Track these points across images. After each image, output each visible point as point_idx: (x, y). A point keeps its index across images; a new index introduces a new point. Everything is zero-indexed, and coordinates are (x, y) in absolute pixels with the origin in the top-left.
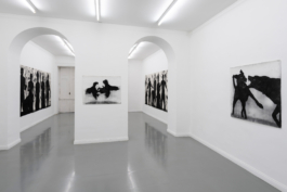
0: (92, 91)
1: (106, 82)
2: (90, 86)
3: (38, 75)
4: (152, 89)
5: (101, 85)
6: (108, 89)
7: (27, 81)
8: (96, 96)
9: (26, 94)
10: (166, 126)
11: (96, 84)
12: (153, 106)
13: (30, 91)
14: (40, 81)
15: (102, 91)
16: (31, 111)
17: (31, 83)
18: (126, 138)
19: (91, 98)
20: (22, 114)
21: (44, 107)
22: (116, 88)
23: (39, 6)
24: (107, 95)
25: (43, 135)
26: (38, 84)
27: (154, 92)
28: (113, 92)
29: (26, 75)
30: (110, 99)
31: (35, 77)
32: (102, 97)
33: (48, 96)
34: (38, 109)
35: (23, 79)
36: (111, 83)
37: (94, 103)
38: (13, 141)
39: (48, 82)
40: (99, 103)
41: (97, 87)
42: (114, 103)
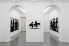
1: (36, 22)
2: (31, 23)
4: (52, 24)
5: (34, 23)
6: (37, 24)
8: (33, 26)
9: (12, 25)
10: (58, 38)
11: (33, 22)
12: (53, 30)
13: (13, 25)
14: (16, 21)
16: (13, 31)
18: (43, 41)
19: (31, 27)
21: (17, 30)
22: (39, 24)
24: (36, 26)
25: (17, 38)
26: (15, 22)
27: (53, 25)
29: (12, 20)
30: (37, 28)
31: (14, 20)
32: (34, 27)
33: (18, 26)
34: (15, 30)
35: (11, 21)
36: (38, 22)
37: (32, 29)
39: (18, 22)
40: (34, 29)
41: (33, 23)
42: (39, 29)
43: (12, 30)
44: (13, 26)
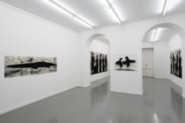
0: (119, 63)
1: (127, 58)
2: (118, 60)
5: (124, 60)
6: (128, 62)
8: (121, 66)
11: (121, 59)
13: (97, 63)
14: (102, 58)
15: (125, 63)
16: (97, 72)
17: (97, 60)
19: (118, 67)
20: (92, 74)
21: (104, 71)
22: (133, 61)
23: (93, 25)
24: (128, 66)
28: (131, 64)
29: (95, 56)
30: (130, 68)
32: (124, 67)
33: (106, 66)
34: (100, 72)
36: (130, 58)
37: (120, 70)
38: (87, 84)
39: (106, 59)
40: (123, 70)
41: (122, 61)
42: (132, 70)
43: (95, 70)
44: (97, 65)
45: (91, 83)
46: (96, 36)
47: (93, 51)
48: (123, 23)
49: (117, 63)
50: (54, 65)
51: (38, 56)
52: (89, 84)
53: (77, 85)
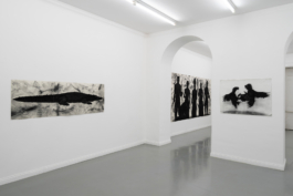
0: (232, 98)
1: (249, 87)
2: (229, 91)
3: (194, 82)
5: (242, 91)
6: (252, 96)
7: (183, 89)
8: (235, 103)
9: (182, 100)
11: (236, 89)
13: (187, 97)
15: (243, 98)
16: (187, 117)
17: (187, 90)
19: (229, 106)
20: (177, 119)
22: (264, 95)
26: (195, 91)
28: (259, 100)
29: (183, 83)
30: (254, 109)
31: (191, 84)
32: (243, 106)
33: (207, 104)
36: (257, 88)
37: (234, 112)
39: (207, 89)
40: (239, 113)
41: (237, 93)
42: (261, 114)
43: (181, 112)
44: (187, 102)
45: (172, 138)
46: (185, 41)
47: (179, 73)
48: (239, 11)
49: (227, 98)
50: (99, 99)
51: (70, 82)
52: (169, 141)
53: (144, 141)
